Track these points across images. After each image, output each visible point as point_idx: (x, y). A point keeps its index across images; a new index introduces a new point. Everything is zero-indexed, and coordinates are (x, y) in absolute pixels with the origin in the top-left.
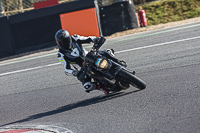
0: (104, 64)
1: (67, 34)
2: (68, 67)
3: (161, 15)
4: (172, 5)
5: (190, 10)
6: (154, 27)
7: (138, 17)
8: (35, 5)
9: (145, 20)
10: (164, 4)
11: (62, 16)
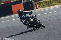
0: (32, 20)
1: (21, 10)
2: (21, 21)
3: (42, 5)
4: (46, 2)
5: (51, 4)
7: (35, 6)
9: (38, 7)
10: (43, 2)
11: (12, 6)
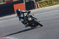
1: (19, 10)
3: (43, 5)
4: (47, 2)
5: (52, 3)
6: (41, 8)
7: (36, 5)
8: (6, 2)
9: (39, 6)
10: (44, 1)
11: (14, 5)
